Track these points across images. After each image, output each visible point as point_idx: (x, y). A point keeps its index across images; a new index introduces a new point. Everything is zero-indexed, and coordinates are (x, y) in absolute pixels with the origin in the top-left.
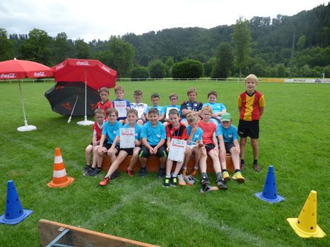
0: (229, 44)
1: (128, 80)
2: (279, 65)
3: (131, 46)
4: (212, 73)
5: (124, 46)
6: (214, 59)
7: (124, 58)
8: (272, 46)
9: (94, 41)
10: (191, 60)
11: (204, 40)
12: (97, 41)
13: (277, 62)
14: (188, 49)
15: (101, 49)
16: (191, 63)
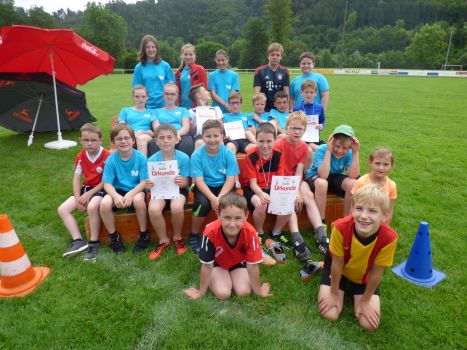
0: (262, 21)
1: (121, 73)
2: (323, 51)
3: (120, 20)
4: (240, 62)
5: (110, 20)
6: (241, 42)
7: (112, 37)
8: (316, 25)
9: (61, 11)
10: (210, 42)
11: (226, 15)
12: (66, 11)
13: (322, 47)
14: (203, 26)
15: (73, 24)
16: (210, 46)
